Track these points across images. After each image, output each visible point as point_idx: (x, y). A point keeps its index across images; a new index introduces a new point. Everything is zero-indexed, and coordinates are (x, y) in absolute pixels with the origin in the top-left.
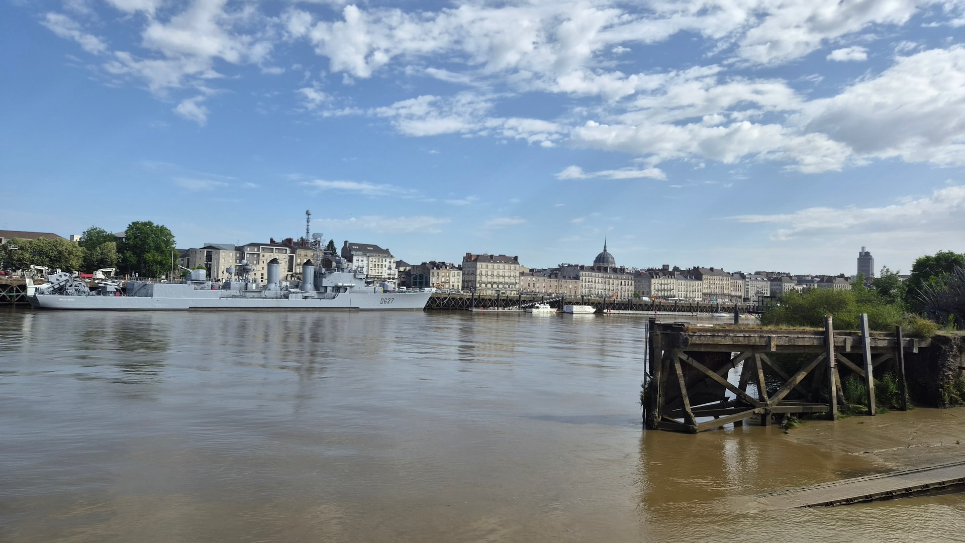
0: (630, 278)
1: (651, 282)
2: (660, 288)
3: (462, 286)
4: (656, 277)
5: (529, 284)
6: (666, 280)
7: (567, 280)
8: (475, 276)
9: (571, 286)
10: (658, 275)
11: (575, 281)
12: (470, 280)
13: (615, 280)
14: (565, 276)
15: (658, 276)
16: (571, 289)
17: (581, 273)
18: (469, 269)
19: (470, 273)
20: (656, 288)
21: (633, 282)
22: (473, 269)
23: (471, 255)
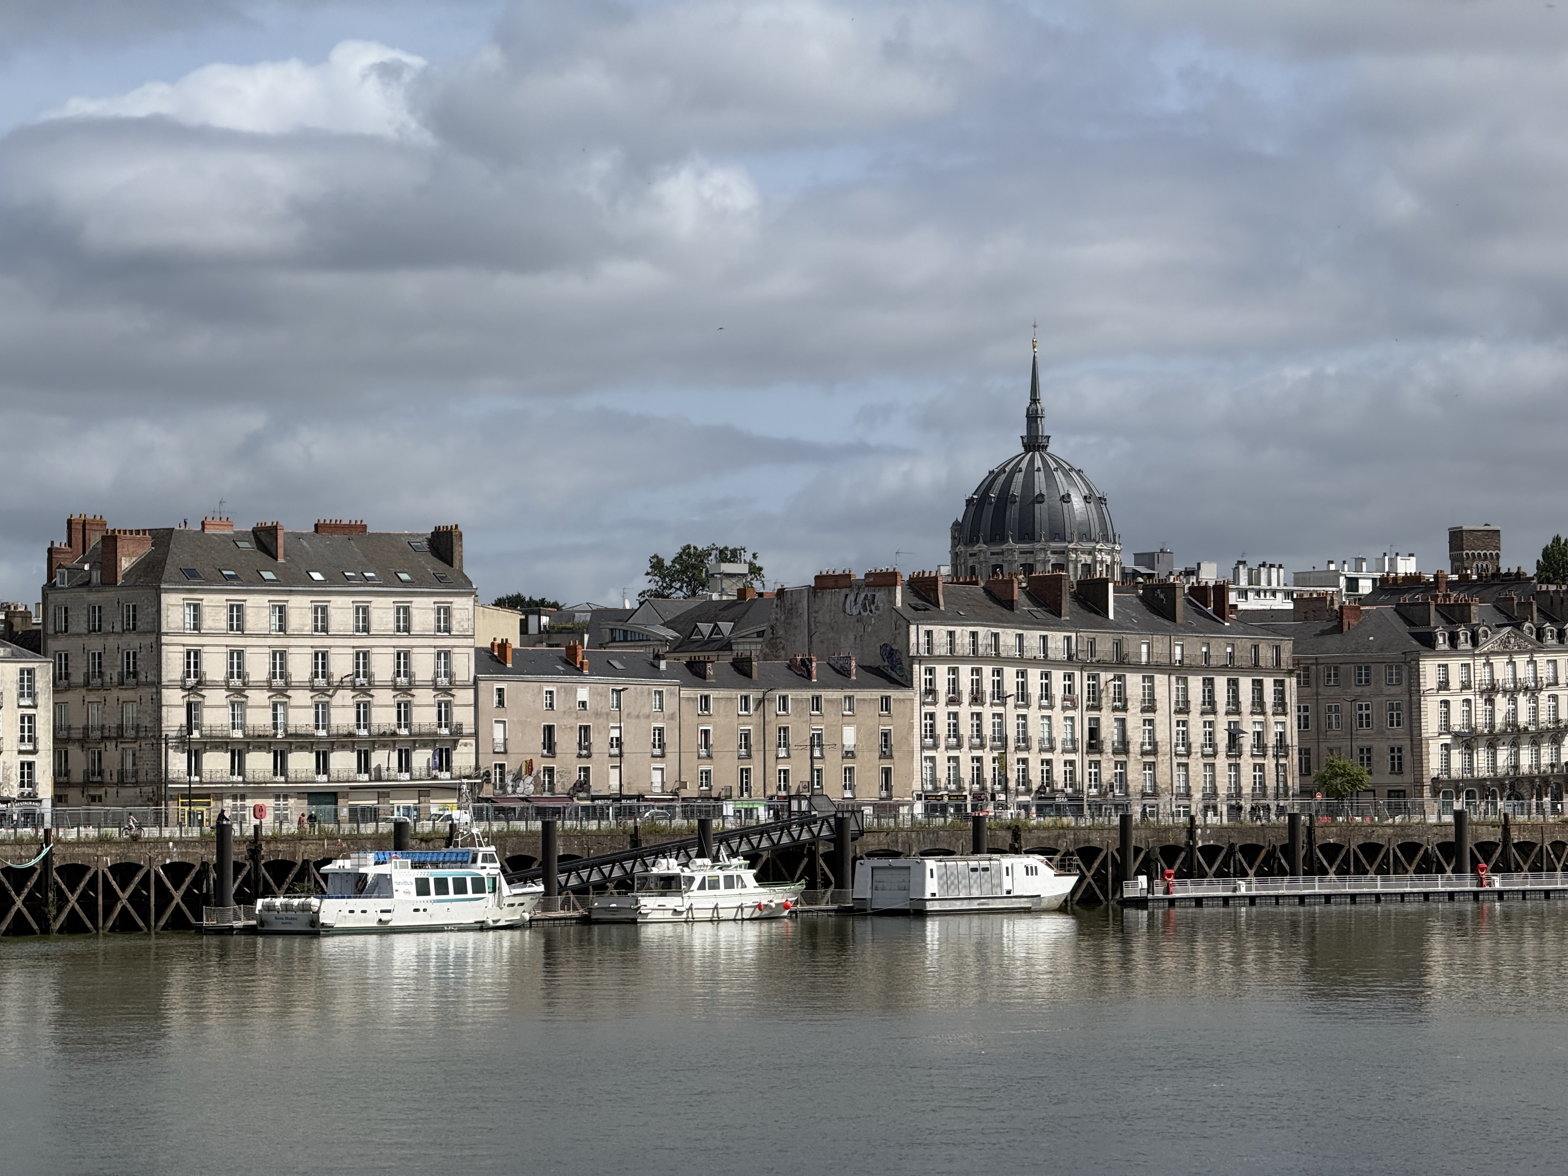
0: (1266, 654)
1: (1415, 675)
2: (1480, 720)
3: (57, 774)
4: (1453, 640)
5: (549, 730)
6: (1521, 661)
7: (827, 694)
8: (149, 692)
9: (849, 735)
10: (1465, 619)
11: (876, 694)
12: (112, 722)
13: (1160, 679)
14: (805, 665)
15: (1462, 632)
16: (850, 755)
17: (916, 635)
18: (96, 644)
19: (112, 673)
20: (1457, 721)
21: (1291, 683)
22: (134, 642)
23: (110, 541)
